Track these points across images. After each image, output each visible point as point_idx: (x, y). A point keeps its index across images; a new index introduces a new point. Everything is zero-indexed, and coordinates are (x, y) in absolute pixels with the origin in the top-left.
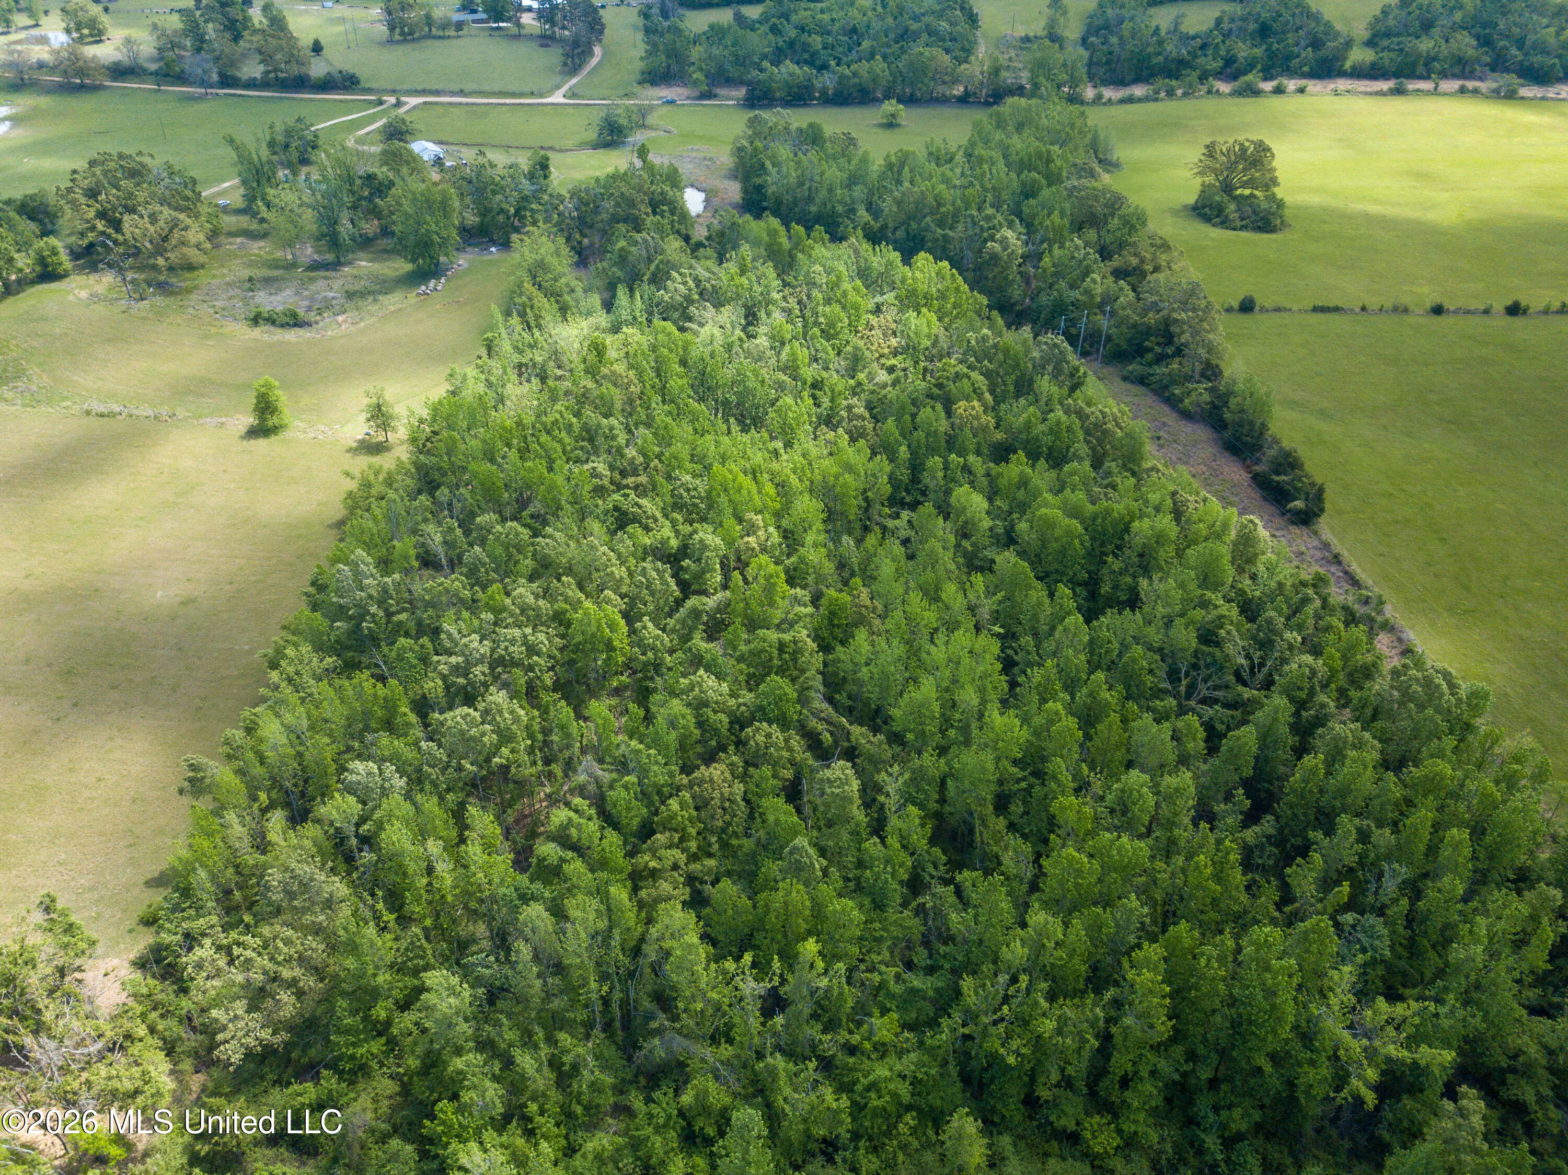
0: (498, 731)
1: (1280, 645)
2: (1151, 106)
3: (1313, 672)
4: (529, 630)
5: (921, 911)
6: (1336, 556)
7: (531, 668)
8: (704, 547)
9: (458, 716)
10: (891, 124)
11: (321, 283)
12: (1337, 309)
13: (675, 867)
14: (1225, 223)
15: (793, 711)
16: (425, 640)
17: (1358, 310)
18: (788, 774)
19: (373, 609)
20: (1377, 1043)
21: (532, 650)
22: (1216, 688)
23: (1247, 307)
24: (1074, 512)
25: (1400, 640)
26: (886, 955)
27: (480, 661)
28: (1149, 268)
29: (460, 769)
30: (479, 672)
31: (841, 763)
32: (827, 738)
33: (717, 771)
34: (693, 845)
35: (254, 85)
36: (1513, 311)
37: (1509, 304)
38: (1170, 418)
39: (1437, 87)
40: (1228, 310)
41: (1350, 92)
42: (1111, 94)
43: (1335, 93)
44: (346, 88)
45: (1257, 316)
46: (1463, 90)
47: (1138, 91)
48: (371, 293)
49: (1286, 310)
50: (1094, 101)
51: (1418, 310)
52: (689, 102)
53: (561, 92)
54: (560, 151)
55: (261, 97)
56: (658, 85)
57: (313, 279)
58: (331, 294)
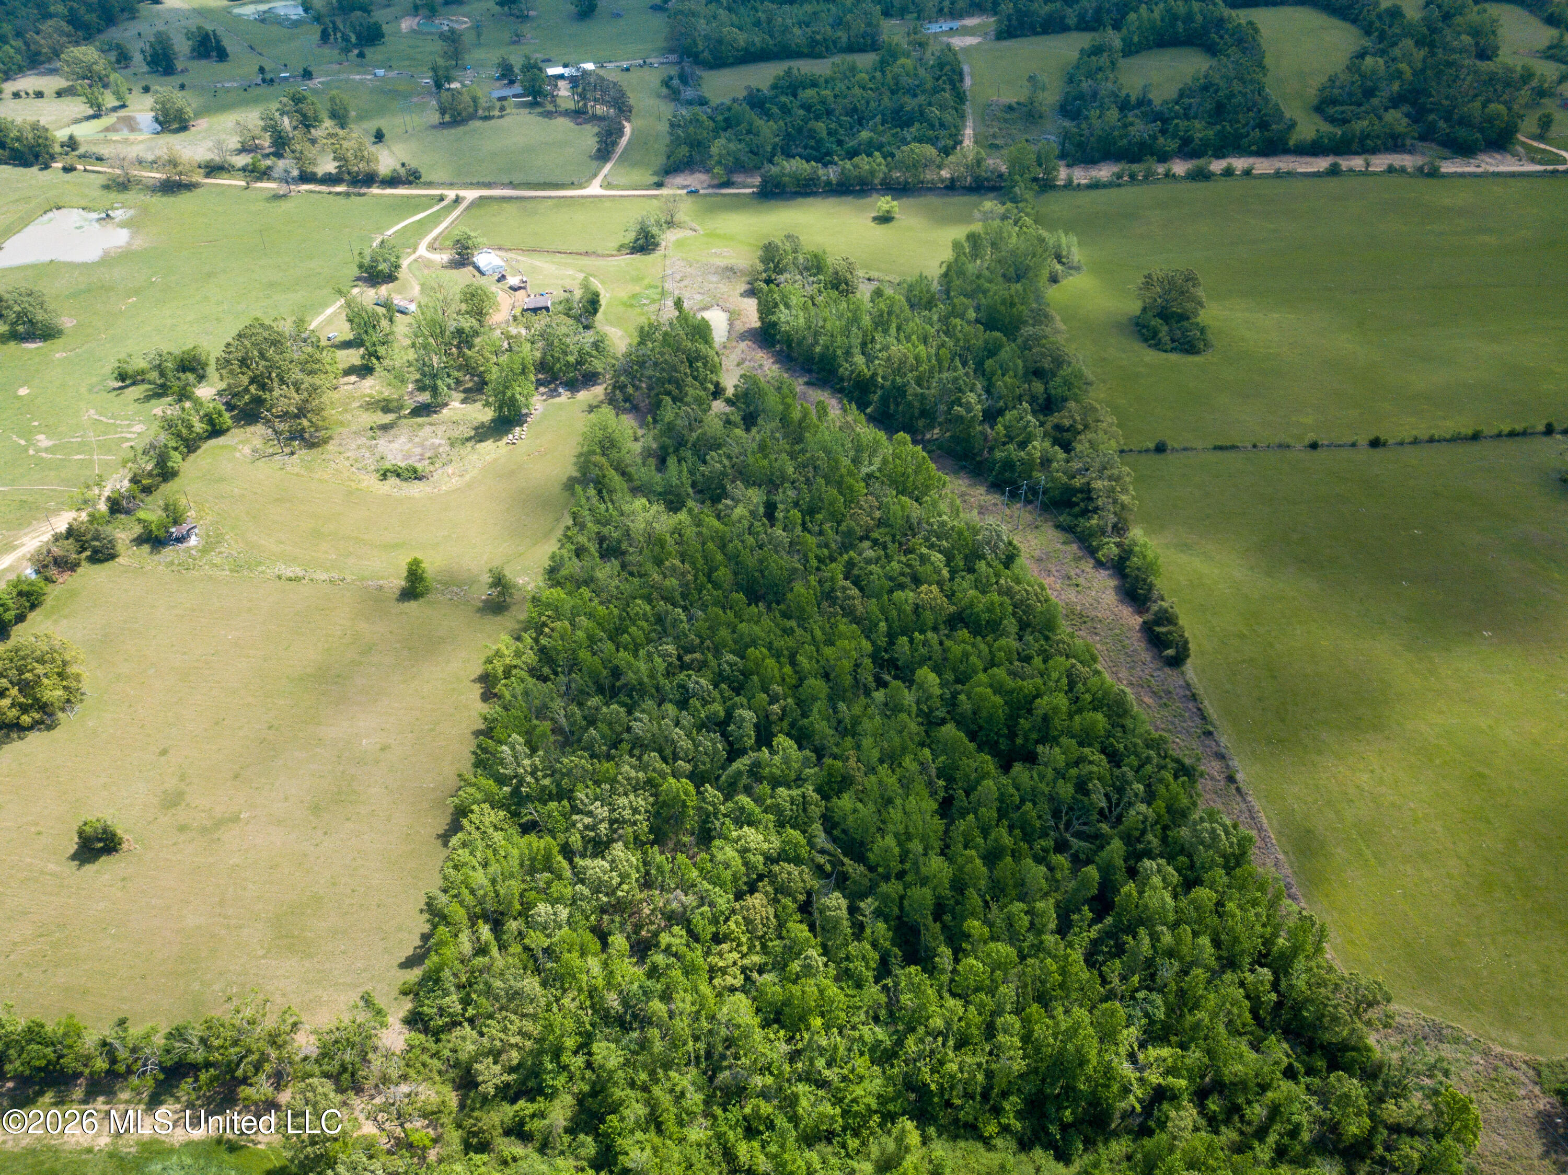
0: (620, 876)
1: (1129, 792)
2: (1113, 193)
3: (1146, 818)
4: (632, 797)
5: (885, 988)
6: (1194, 695)
7: (635, 823)
8: (743, 720)
9: (595, 866)
10: (885, 219)
11: (428, 430)
12: (1233, 447)
13: (735, 964)
14: (1158, 346)
15: (804, 852)
16: (565, 802)
17: (1250, 446)
18: (802, 898)
19: (529, 779)
20: (1146, 1074)
21: (635, 811)
22: (1085, 824)
23: (1160, 449)
24: (998, 689)
25: (1228, 766)
26: (863, 1017)
27: (602, 821)
28: (1080, 427)
29: (598, 899)
30: (603, 828)
31: (836, 894)
32: (828, 867)
33: (756, 901)
34: (745, 949)
35: (330, 180)
36: (1375, 443)
37: (1372, 437)
38: (1088, 566)
39: (1368, 165)
40: (1147, 451)
41: (1289, 174)
42: (1081, 176)
43: (1278, 175)
44: (410, 183)
45: (1169, 457)
46: (1391, 170)
47: (1104, 172)
48: (469, 439)
49: (1192, 449)
50: (1065, 186)
51: (1299, 446)
52: (710, 191)
53: (597, 181)
54: (603, 256)
55: (338, 194)
56: (682, 171)
57: (421, 426)
58: (437, 441)
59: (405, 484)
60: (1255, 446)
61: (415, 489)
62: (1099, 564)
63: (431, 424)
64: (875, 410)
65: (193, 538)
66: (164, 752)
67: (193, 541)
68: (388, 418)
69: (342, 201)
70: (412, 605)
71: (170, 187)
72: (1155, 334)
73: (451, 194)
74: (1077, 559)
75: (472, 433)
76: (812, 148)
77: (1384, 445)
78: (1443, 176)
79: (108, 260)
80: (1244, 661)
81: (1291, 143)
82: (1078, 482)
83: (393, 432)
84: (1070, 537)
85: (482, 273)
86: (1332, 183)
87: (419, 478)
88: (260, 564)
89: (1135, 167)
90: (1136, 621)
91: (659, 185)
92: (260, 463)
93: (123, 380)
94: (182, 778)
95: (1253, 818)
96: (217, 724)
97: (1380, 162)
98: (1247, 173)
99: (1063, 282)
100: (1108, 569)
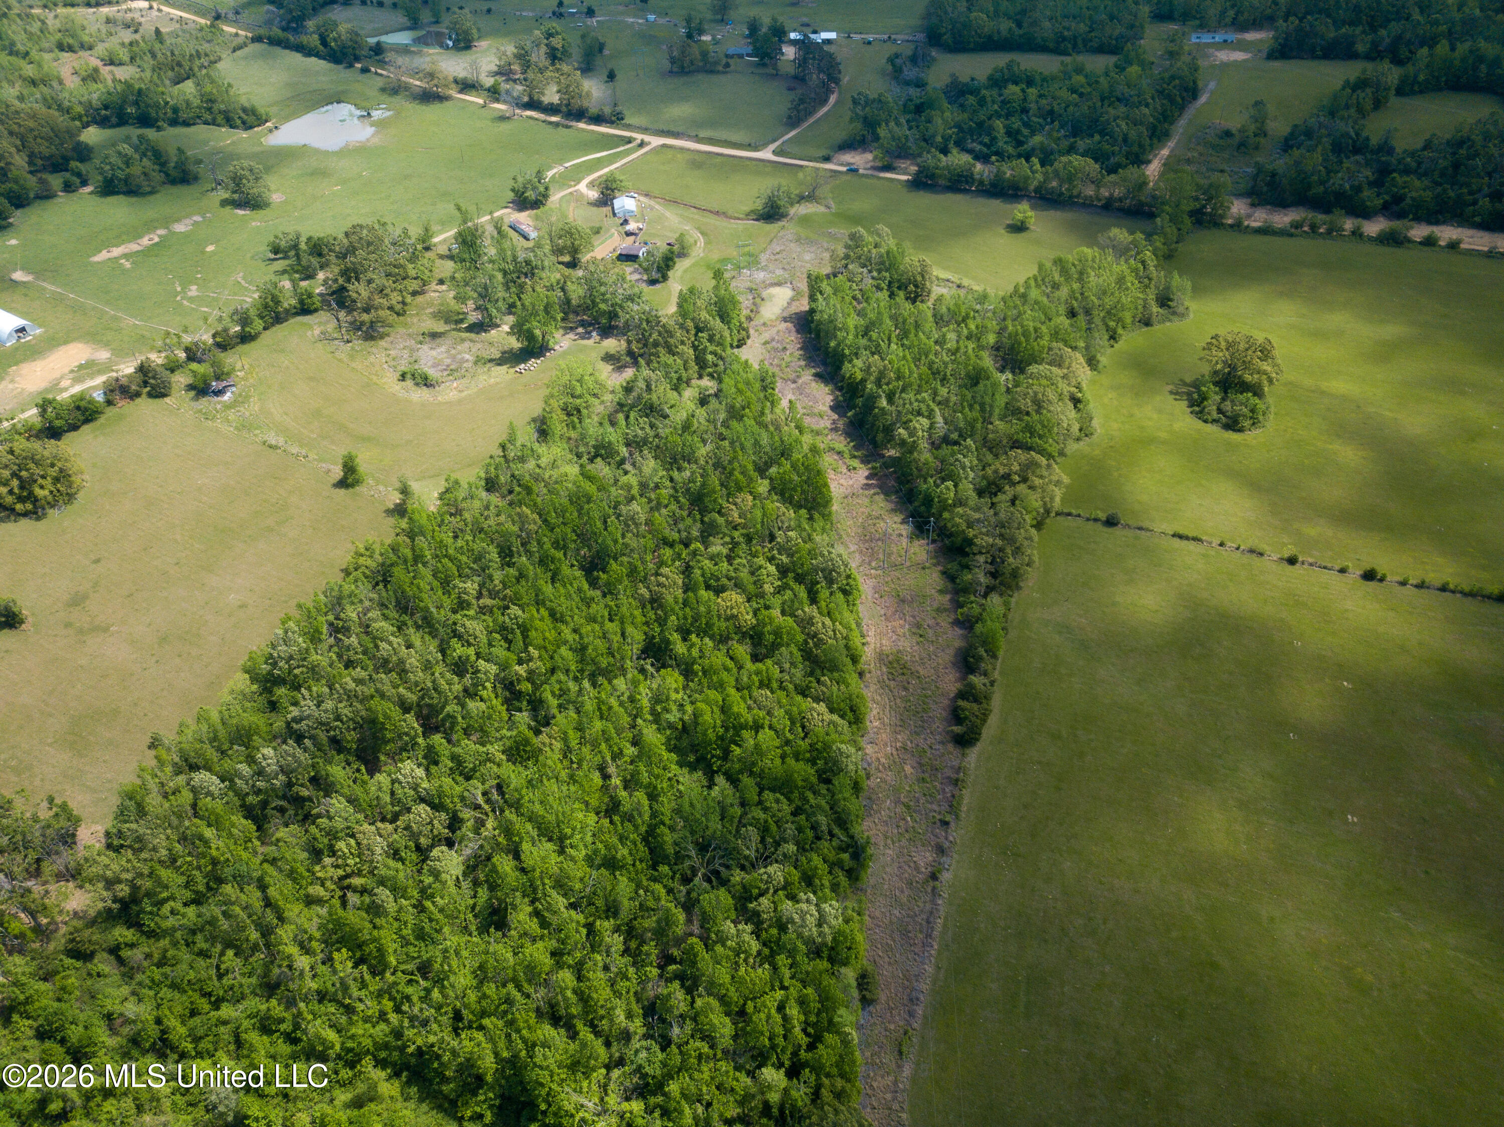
2: (1279, 242)
6: (959, 779)
10: (1020, 227)
12: (1196, 539)
14: (1199, 413)
17: (1216, 542)
22: (724, 865)
23: (1111, 521)
25: (939, 862)
28: (1017, 478)
34: (350, 869)
35: (551, 109)
36: (1370, 575)
38: (946, 619)
40: (1096, 520)
42: (1259, 218)
43: (1490, 254)
44: (612, 122)
45: (1117, 531)
47: (1283, 219)
48: (491, 361)
50: (1231, 226)
52: (870, 172)
53: (773, 147)
54: (731, 218)
55: (551, 123)
56: (855, 149)
57: (463, 340)
58: (467, 357)
60: (1223, 544)
62: (958, 620)
63: (471, 341)
64: (855, 415)
65: (229, 394)
66: (97, 561)
67: (227, 396)
68: (444, 328)
69: (550, 129)
70: (342, 492)
71: (428, 97)
72: (1205, 400)
73: (639, 137)
75: (498, 356)
76: (984, 145)
77: (1382, 580)
79: (346, 152)
80: (1039, 763)
83: (438, 341)
84: (950, 586)
85: (613, 215)
87: (428, 386)
88: (259, 427)
89: (1321, 217)
90: (952, 686)
91: (827, 159)
92: (320, 345)
93: (276, 253)
94: (96, 584)
95: (928, 922)
96: (145, 549)
98: (1453, 245)
99: (1157, 327)
100: (960, 627)
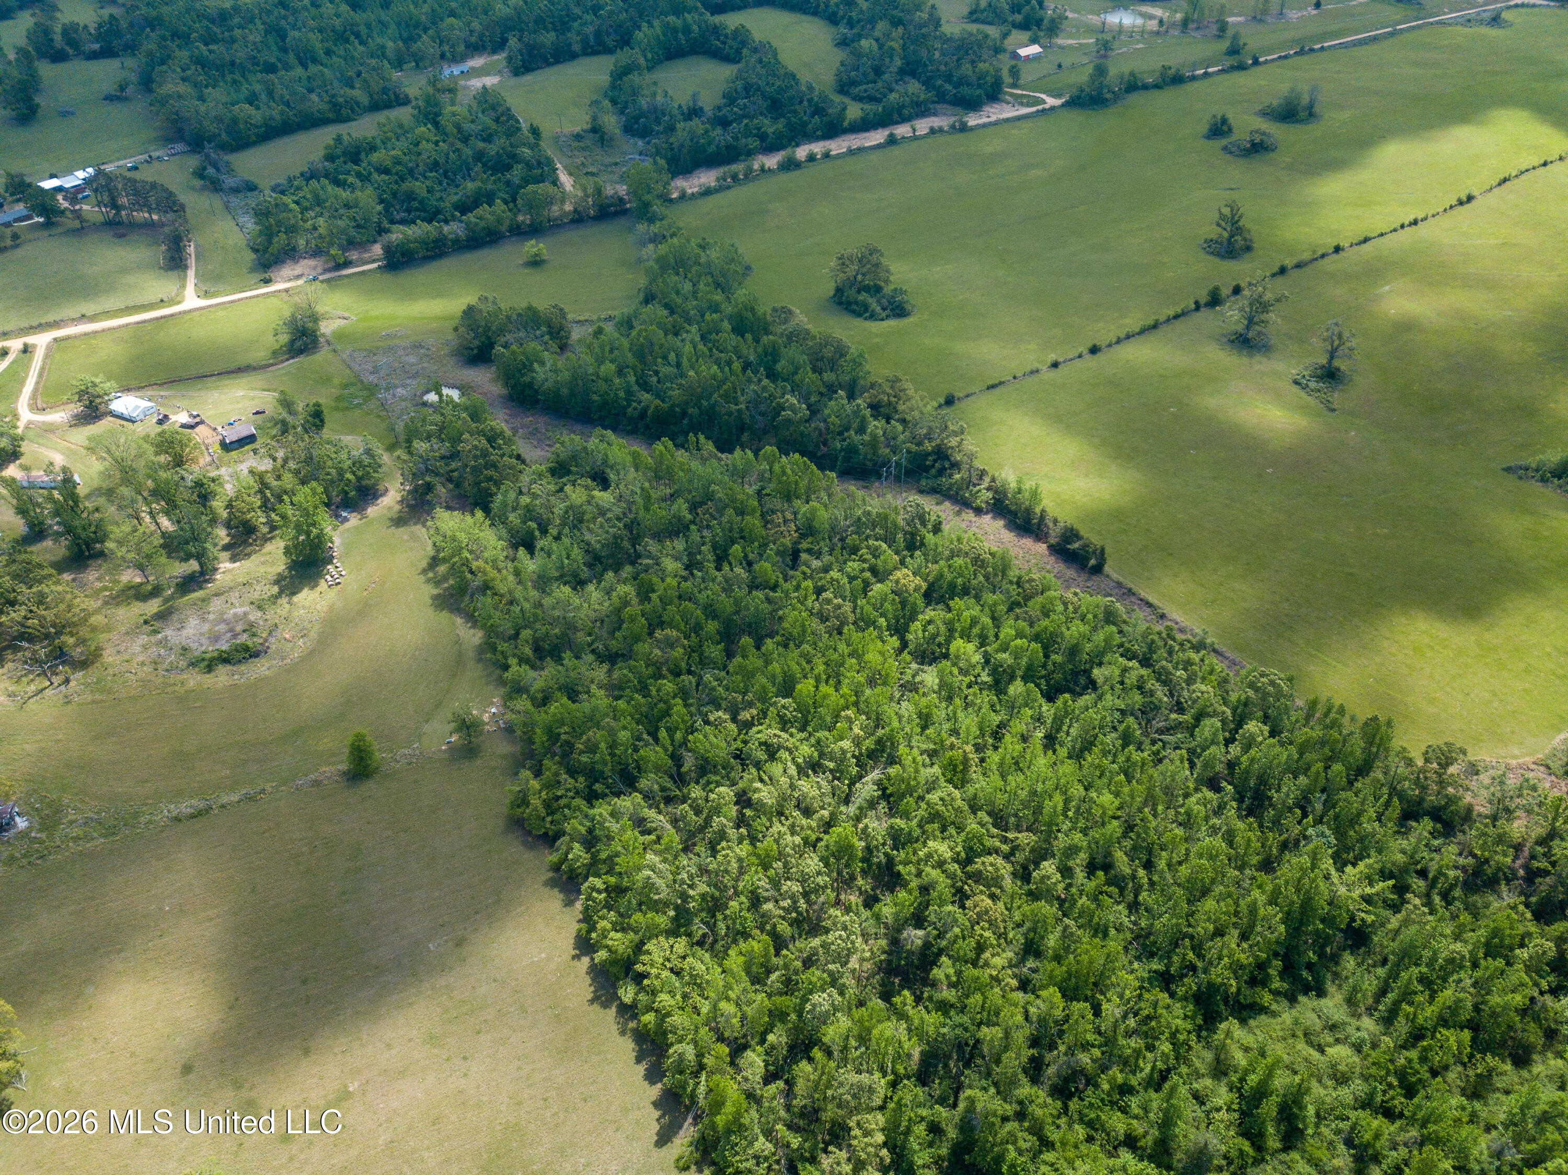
2: (729, 194)
6: (1130, 591)
10: (536, 263)
11: (215, 602)
12: (1001, 383)
14: (875, 316)
17: (1011, 378)
23: (948, 402)
28: (894, 399)
33: (987, 902)
36: (1094, 350)
37: (1090, 345)
38: (970, 515)
39: (914, 130)
41: (860, 150)
42: (689, 185)
43: (851, 152)
45: (960, 406)
46: (933, 131)
47: (707, 178)
48: (277, 596)
49: (972, 394)
50: (680, 198)
51: (1044, 368)
52: (328, 276)
53: (191, 293)
54: (265, 367)
57: (202, 601)
58: (239, 610)
59: (243, 668)
60: (1015, 378)
61: (260, 669)
62: (978, 511)
65: (18, 819)
67: (20, 823)
68: (153, 606)
72: (866, 307)
73: (12, 344)
74: (958, 513)
75: (276, 589)
76: (417, 209)
77: (1101, 349)
78: (972, 129)
81: (846, 124)
82: (928, 446)
83: (174, 618)
84: (939, 497)
85: (131, 421)
86: (896, 151)
87: (256, 655)
88: (136, 815)
89: (734, 167)
90: (1042, 548)
91: (266, 281)
97: (923, 126)
98: (827, 155)
100: (987, 513)
